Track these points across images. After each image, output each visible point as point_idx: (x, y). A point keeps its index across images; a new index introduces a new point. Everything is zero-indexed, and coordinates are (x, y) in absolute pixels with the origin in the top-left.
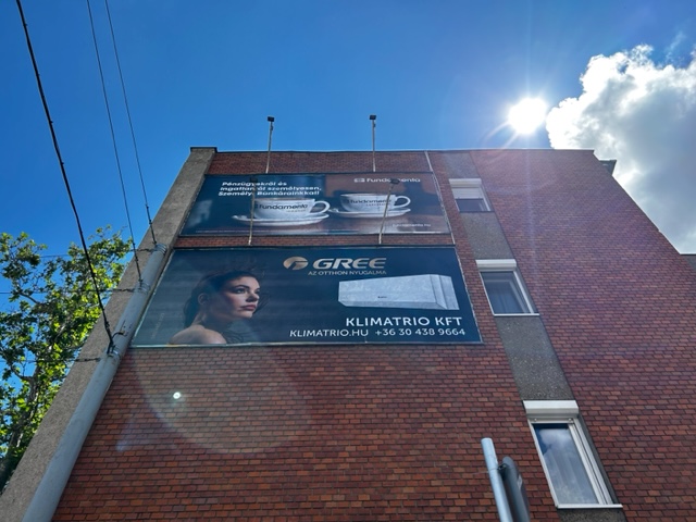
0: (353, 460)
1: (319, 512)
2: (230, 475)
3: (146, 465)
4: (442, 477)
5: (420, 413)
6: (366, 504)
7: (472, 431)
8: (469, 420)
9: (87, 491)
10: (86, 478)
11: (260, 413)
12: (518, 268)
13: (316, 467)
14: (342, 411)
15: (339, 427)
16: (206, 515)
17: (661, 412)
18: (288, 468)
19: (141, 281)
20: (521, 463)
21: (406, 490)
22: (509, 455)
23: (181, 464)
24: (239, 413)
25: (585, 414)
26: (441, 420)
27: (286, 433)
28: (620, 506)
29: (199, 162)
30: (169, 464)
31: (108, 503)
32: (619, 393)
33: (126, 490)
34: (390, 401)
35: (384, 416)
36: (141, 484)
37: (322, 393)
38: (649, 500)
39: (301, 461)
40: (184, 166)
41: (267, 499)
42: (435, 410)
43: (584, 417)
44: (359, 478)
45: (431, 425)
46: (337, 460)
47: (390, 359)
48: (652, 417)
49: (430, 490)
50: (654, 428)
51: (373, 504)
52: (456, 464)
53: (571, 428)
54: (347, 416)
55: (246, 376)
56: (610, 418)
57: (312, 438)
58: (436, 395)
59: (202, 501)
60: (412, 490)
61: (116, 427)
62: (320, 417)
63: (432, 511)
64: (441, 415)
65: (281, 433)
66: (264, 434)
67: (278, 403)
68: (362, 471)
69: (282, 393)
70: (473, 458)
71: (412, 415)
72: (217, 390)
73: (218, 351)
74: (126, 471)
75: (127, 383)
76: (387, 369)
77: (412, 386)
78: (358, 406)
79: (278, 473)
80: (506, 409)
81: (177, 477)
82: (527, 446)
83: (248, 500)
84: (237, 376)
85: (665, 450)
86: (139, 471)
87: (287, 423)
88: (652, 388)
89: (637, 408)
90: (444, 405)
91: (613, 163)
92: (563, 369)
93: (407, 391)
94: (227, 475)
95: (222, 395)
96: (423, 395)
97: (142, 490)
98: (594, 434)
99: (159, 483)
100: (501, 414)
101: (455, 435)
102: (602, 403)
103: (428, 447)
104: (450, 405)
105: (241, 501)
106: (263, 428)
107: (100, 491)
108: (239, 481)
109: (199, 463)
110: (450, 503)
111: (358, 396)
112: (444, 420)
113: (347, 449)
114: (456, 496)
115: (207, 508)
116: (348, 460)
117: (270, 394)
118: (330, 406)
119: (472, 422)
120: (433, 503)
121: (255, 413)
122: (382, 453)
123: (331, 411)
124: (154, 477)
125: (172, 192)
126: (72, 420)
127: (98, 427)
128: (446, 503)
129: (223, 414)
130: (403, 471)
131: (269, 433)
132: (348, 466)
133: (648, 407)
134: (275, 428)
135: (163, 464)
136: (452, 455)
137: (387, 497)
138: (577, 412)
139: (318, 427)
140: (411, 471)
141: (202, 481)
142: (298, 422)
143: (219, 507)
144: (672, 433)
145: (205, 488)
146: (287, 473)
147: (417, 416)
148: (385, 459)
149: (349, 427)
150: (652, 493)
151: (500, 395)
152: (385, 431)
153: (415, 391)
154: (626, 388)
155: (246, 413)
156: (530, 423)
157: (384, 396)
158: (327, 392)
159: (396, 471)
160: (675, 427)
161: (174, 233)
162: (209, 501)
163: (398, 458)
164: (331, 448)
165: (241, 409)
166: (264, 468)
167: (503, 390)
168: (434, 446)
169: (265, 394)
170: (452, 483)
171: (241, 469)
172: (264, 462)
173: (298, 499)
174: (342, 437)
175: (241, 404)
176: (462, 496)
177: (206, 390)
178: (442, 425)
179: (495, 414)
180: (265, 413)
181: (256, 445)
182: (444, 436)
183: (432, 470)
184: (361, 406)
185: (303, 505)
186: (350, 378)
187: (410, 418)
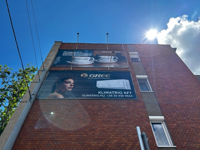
0: (100, 132)
1: (89, 147)
2: (64, 136)
3: (40, 132)
4: (125, 137)
6: (103, 145)
7: (134, 124)
8: (133, 121)
9: (23, 140)
10: (23, 136)
11: (73, 118)
12: (148, 78)
14: (97, 118)
15: (96, 122)
16: (57, 147)
17: (188, 120)
18: (81, 134)
19: (40, 79)
20: (148, 134)
21: (115, 141)
22: (144, 131)
23: (50, 132)
24: (67, 118)
25: (166, 120)
26: (125, 121)
27: (81, 124)
28: (176, 146)
29: (57, 45)
30: (47, 132)
31: (29, 143)
32: (176, 114)
33: (34, 140)
34: (111, 115)
35: (109, 120)
36: (38, 138)
37: (91, 113)
38: (184, 145)
39: (85, 132)
40: (53, 47)
41: (74, 143)
42: (123, 118)
43: (166, 121)
44: (101, 137)
45: (122, 123)
46: (95, 132)
47: (111, 103)
48: (185, 121)
49: (121, 141)
50: (186, 124)
51: (105, 145)
52: (129, 134)
53: (162, 124)
54: (98, 120)
55: (69, 107)
56: (173, 121)
57: (88, 126)
58: (124, 114)
59: (56, 143)
60: (116, 141)
61: (31, 121)
62: (90, 119)
63: (122, 147)
64: (125, 120)
65: (79, 124)
66: (74, 124)
67: (78, 115)
68: (102, 135)
69: (80, 113)
70: (134, 132)
71: (117, 120)
72: (61, 111)
73: (61, 100)
74: (34, 134)
75: (35, 109)
76: (110, 106)
77: (117, 111)
79: (78, 136)
80: (144, 118)
81: (49, 136)
82: (149, 129)
83: (69, 143)
84: (67, 107)
85: (189, 131)
86: (38, 134)
87: (81, 121)
88: (186, 113)
89: (181, 119)
90: (126, 117)
91: (176, 49)
92: (160, 107)
93: (115, 113)
95: (62, 113)
96: (120, 114)
97: (39, 140)
98: (168, 126)
99: (44, 138)
100: (142, 120)
101: (129, 126)
102: (171, 117)
103: (121, 129)
104: (128, 117)
105: (67, 143)
106: (74, 123)
107: (27, 140)
108: (67, 137)
109: (55, 132)
110: (127, 145)
111: (101, 114)
112: (126, 121)
113: (98, 129)
114: (129, 143)
115: (57, 145)
116: (98, 132)
117: (76, 113)
118: (93, 117)
120: (122, 145)
121: (72, 118)
122: (108, 130)
123: (93, 118)
124: (42, 136)
125: (49, 54)
126: (19, 119)
127: (26, 121)
128: (126, 145)
129: (63, 118)
130: (114, 135)
131: (76, 124)
132: (98, 134)
133: (184, 119)
134: (77, 123)
135: (45, 132)
136: (128, 131)
137: (109, 143)
138: (164, 120)
139: (90, 123)
140: (116, 135)
141: (56, 138)
142: (84, 121)
143: (61, 145)
144: (191, 126)
145: (57, 139)
146: (80, 136)
147: (118, 120)
148: (109, 132)
149: (98, 122)
150: (185, 143)
152: (109, 124)
154: (178, 113)
155: (69, 118)
156: (150, 122)
157: (109, 114)
158: (92, 113)
159: (112, 135)
160: (192, 124)
161: (49, 66)
162: (58, 143)
163: (112, 132)
164: (93, 129)
165: (68, 117)
166: (74, 134)
167: (143, 113)
168: (123, 129)
169: (75, 113)
170: (128, 139)
171: (67, 134)
172: (74, 132)
173: (83, 143)
174: (96, 126)
175: (68, 115)
176: (130, 143)
177: (58, 111)
178: (125, 123)
179: (141, 120)
180: (75, 118)
181: (72, 127)
182: (126, 126)
183: (122, 135)
184: (102, 117)
185: (85, 145)
186: (99, 109)
187: (116, 120)
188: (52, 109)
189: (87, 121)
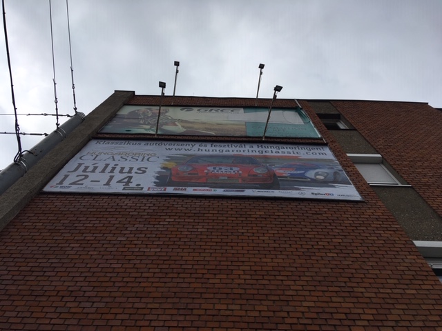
0: (248, 277)
1: (213, 318)
2: (120, 284)
3: (36, 274)
4: (343, 294)
5: (312, 245)
6: (263, 314)
7: (367, 260)
8: (362, 252)
11: (157, 239)
12: (384, 160)
13: (211, 281)
14: (235, 241)
15: (233, 252)
18: (182, 280)
21: (305, 304)
23: (70, 274)
24: (135, 239)
26: (333, 251)
27: (181, 254)
29: (120, 97)
30: (59, 274)
33: (11, 292)
34: (282, 235)
35: (277, 245)
36: (27, 288)
37: (216, 227)
39: (193, 276)
41: (157, 306)
42: (326, 244)
44: (256, 292)
45: (324, 254)
46: (232, 276)
47: (278, 208)
49: (331, 305)
51: (271, 314)
52: (355, 285)
54: (240, 244)
55: (146, 214)
57: (206, 259)
58: (325, 233)
59: (88, 305)
60: (312, 304)
61: (13, 244)
62: (214, 244)
63: (338, 323)
64: (333, 248)
65: (175, 254)
66: (158, 254)
67: (173, 233)
68: (258, 286)
69: (178, 226)
70: (372, 281)
71: (303, 246)
72: (117, 222)
73: (121, 197)
74: (14, 278)
76: (276, 214)
77: (301, 226)
78: (250, 238)
79: (170, 285)
80: (396, 245)
81: (66, 284)
83: (136, 305)
84: (136, 213)
86: (27, 278)
90: (334, 240)
93: (297, 229)
94: (117, 284)
95: (122, 226)
96: (313, 233)
97: (27, 293)
99: (45, 288)
100: (392, 249)
101: (351, 263)
103: (322, 270)
104: (340, 241)
105: (130, 306)
106: (159, 250)
108: (129, 289)
109: (90, 274)
110: (356, 317)
111: (249, 231)
112: (337, 251)
113: (242, 268)
114: (361, 311)
115: (93, 310)
116: (242, 277)
117: (166, 226)
118: (223, 237)
119: (365, 253)
120: (335, 316)
122: (277, 273)
123: (224, 241)
124: (41, 283)
128: (350, 317)
130: (300, 288)
131: (164, 254)
132: (242, 281)
134: (170, 250)
135: (54, 274)
136: (349, 278)
137: (286, 309)
139: (211, 251)
140: (309, 288)
141: (90, 289)
142: (192, 247)
143: (105, 310)
145: (93, 294)
146: (179, 285)
147: (311, 247)
148: (281, 278)
149: (243, 252)
151: (389, 236)
152: (279, 256)
153: (304, 230)
155: (142, 239)
157: (276, 232)
158: (219, 227)
159: (293, 288)
162: (95, 305)
163: (294, 278)
164: (225, 267)
165: (137, 236)
166: (157, 280)
167: (390, 232)
168: (330, 270)
169: (162, 226)
170: (355, 300)
171: (133, 280)
172: (156, 275)
173: (190, 306)
174: (236, 259)
175: (139, 232)
176: (367, 311)
177: (106, 222)
178: (336, 255)
179: (388, 249)
180: (161, 239)
181: (150, 262)
182: (339, 263)
183: (331, 289)
184: (254, 238)
185: (195, 312)
186: (241, 219)
187: (302, 248)
188: (87, 216)
189: (202, 247)
